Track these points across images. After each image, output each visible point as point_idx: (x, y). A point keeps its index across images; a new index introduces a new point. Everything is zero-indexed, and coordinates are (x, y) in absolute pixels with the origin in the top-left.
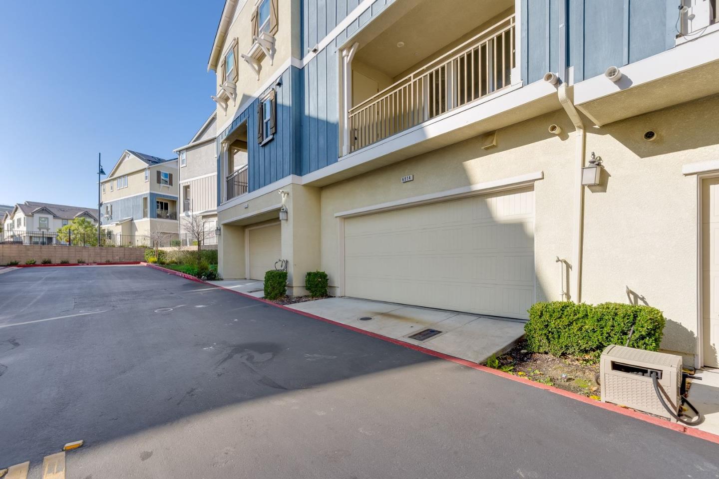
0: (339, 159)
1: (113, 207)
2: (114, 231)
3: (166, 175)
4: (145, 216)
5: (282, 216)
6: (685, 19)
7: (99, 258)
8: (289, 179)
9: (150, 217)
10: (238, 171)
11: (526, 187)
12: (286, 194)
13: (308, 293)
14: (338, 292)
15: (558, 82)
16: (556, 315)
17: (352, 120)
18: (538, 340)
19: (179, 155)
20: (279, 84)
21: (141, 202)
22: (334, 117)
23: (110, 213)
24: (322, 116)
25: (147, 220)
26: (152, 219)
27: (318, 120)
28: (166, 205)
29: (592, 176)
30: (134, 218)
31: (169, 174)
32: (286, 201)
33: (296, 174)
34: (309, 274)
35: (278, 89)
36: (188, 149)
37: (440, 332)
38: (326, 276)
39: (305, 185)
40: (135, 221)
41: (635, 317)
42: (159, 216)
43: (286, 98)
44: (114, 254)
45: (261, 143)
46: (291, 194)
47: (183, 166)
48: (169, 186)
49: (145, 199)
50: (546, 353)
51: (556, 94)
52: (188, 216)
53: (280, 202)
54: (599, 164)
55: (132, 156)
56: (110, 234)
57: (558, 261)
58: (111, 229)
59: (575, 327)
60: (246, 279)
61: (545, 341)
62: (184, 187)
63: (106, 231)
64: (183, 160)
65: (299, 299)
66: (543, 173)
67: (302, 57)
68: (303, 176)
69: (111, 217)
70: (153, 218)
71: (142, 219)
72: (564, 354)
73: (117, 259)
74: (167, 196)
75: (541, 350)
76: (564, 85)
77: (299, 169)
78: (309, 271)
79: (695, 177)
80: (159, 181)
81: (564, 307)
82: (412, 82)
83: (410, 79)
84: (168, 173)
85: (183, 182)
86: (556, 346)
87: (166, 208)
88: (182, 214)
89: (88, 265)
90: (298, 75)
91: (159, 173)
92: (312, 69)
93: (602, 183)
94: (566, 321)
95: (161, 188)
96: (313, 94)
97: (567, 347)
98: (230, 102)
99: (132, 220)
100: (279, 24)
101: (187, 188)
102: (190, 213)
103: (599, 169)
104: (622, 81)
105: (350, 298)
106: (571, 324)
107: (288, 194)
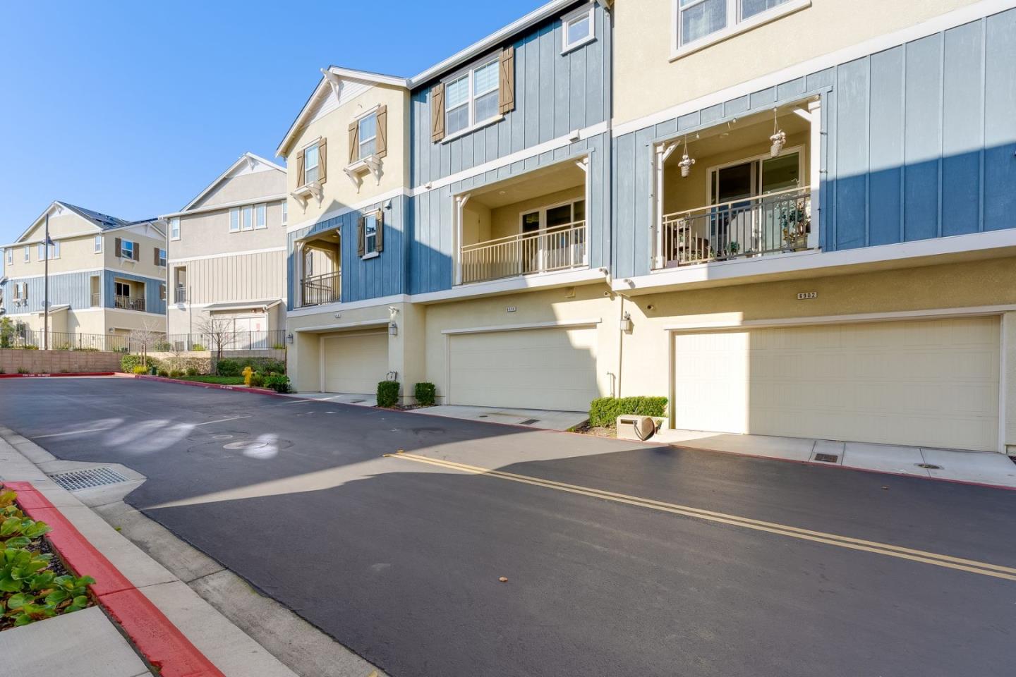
0: (453, 288)
1: (29, 287)
2: (30, 324)
3: (129, 244)
4: (94, 302)
5: (391, 331)
6: (655, 262)
7: (48, 366)
8: (400, 298)
9: (105, 307)
10: (321, 276)
11: (592, 326)
12: (395, 312)
13: (417, 401)
14: (444, 401)
15: (606, 273)
16: (604, 404)
17: (463, 256)
18: (596, 419)
19: (168, 223)
20: (389, 208)
21: (88, 283)
22: (447, 250)
23: (22, 296)
24: (435, 246)
25: (100, 310)
26: (108, 309)
27: (429, 249)
28: (126, 288)
29: (625, 325)
30: (73, 307)
31: (135, 244)
32: (395, 317)
33: (406, 293)
34: (418, 385)
35: (386, 211)
36: (182, 217)
37: (538, 421)
38: (433, 386)
39: (414, 304)
40: (74, 311)
41: (638, 402)
42: (118, 305)
43: (396, 221)
44: (71, 360)
45: (361, 257)
46: (402, 311)
47: (174, 239)
48: (133, 261)
49: (95, 279)
50: (599, 426)
51: (605, 278)
52: (184, 309)
53: (389, 317)
54: (628, 319)
55: (67, 211)
56: (22, 329)
57: (608, 374)
58: (24, 321)
59: (613, 410)
60: (320, 392)
61: (598, 419)
62: (175, 268)
63: (15, 324)
64: (174, 232)
65: (410, 407)
66: (601, 319)
67: (412, 186)
68: (413, 296)
69: (25, 302)
70: (110, 307)
71: (88, 308)
72: (608, 426)
73: (75, 367)
74: (126, 275)
75: (597, 425)
76: (609, 275)
77: (409, 288)
78: (418, 382)
79: (668, 331)
80: (118, 254)
81: (609, 399)
82: (517, 241)
83: (515, 238)
84: (132, 241)
85: (173, 262)
86: (604, 421)
87: (127, 293)
88: (172, 306)
89: (36, 375)
90: (410, 203)
91: (118, 242)
92: (424, 202)
93: (630, 330)
94: (608, 407)
95: (122, 263)
96: (425, 223)
97: (609, 421)
98: (312, 202)
99: (70, 308)
100: (388, 149)
101: (181, 270)
102: (186, 305)
103: (628, 321)
104: (631, 284)
105: (454, 405)
106: (611, 408)
107: (398, 311)
